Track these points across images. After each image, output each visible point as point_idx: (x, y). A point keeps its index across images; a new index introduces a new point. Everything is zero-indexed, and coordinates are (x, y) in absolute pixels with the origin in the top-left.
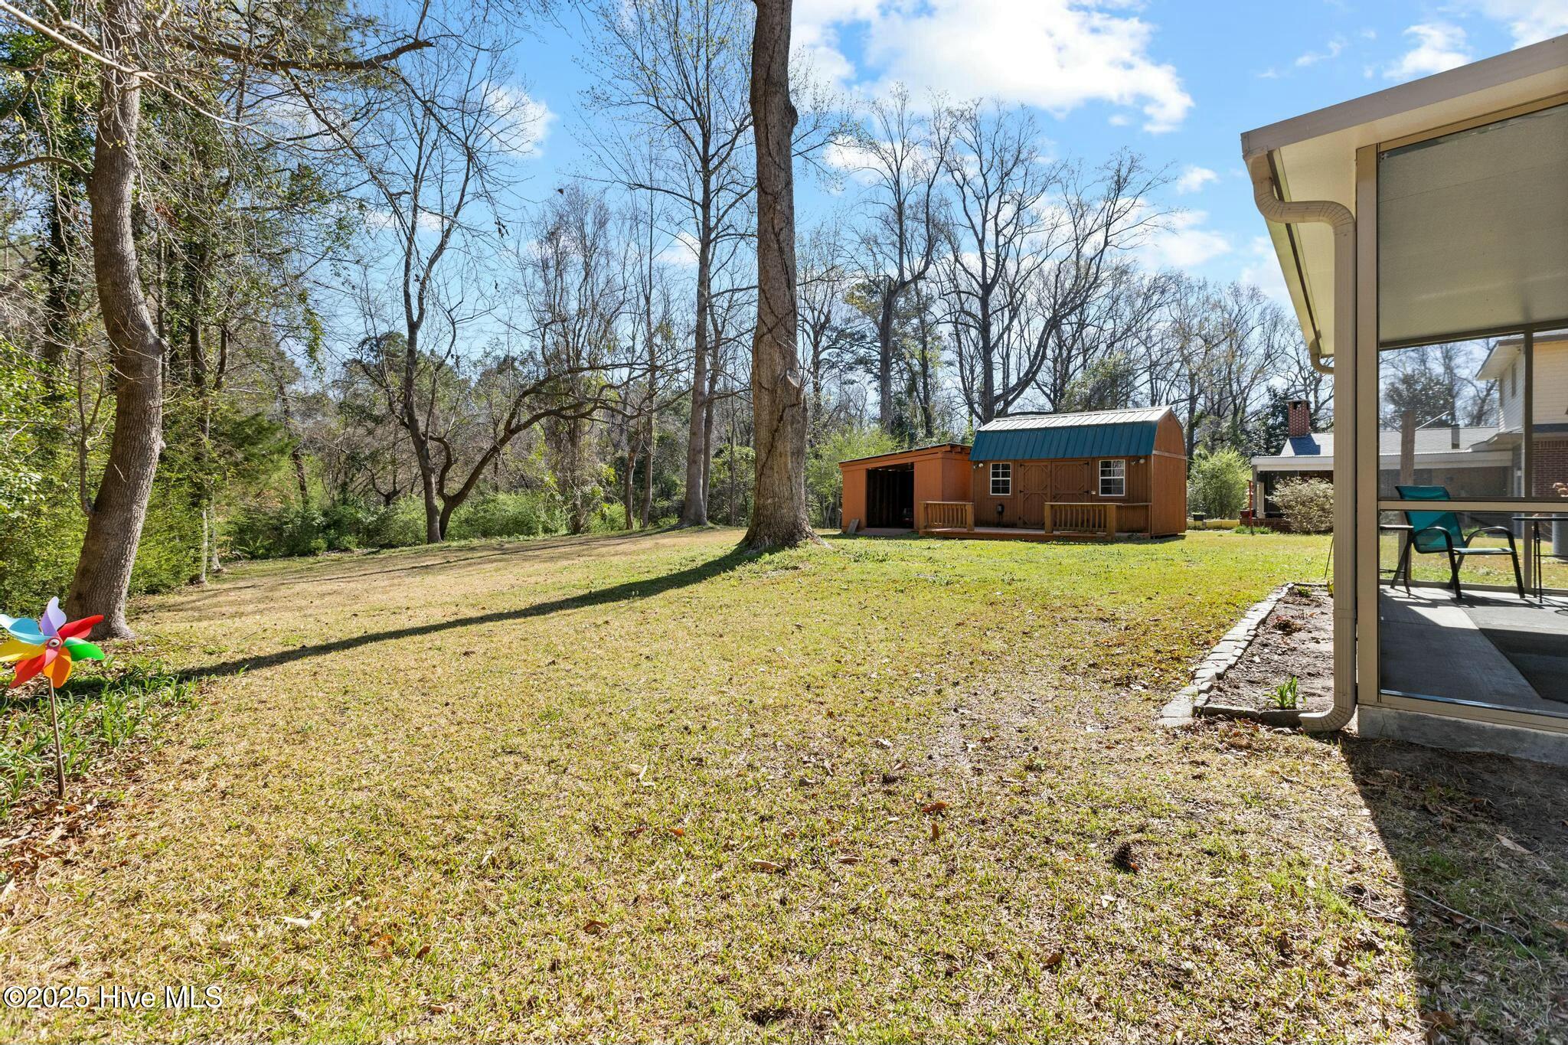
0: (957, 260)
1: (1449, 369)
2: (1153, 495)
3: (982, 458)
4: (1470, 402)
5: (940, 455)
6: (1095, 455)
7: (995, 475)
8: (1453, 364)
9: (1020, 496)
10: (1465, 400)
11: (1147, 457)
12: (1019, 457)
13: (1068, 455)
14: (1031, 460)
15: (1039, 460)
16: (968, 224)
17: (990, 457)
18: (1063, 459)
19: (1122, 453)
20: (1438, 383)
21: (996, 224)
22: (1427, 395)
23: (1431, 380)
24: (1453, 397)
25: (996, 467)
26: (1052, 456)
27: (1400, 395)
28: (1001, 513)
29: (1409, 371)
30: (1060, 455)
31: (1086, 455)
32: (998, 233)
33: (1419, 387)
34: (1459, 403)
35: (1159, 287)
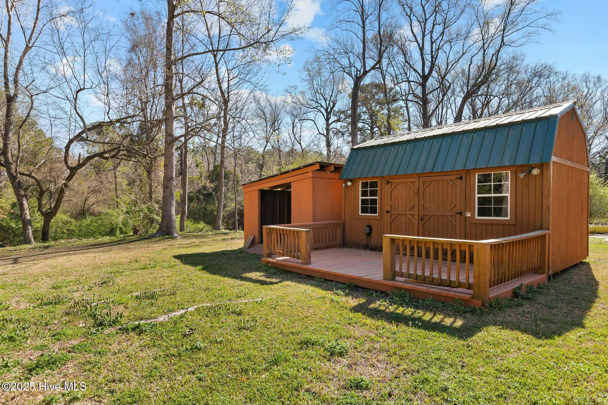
0: (406, 62)
2: (551, 219)
3: (351, 177)
5: (310, 175)
6: (470, 166)
7: (364, 193)
9: (387, 217)
11: (543, 166)
12: (385, 174)
13: (438, 169)
14: (396, 176)
15: (405, 176)
16: (414, 39)
17: (357, 176)
18: (431, 174)
19: (506, 163)
21: (431, 37)
25: (365, 185)
26: (419, 171)
28: (369, 234)
30: (428, 169)
31: (459, 167)
32: (432, 43)
35: (538, 74)
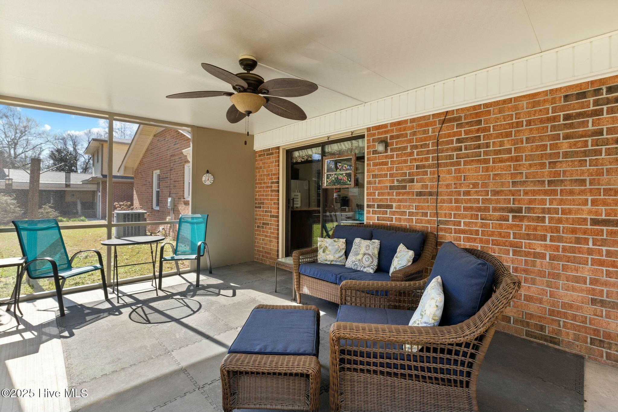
1: (75, 149)
4: (83, 163)
8: (76, 148)
10: (81, 161)
20: (70, 154)
22: (66, 158)
23: (68, 152)
24: (76, 161)
27: (55, 157)
29: (59, 147)
33: (63, 155)
34: (79, 163)
